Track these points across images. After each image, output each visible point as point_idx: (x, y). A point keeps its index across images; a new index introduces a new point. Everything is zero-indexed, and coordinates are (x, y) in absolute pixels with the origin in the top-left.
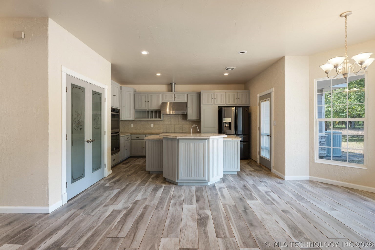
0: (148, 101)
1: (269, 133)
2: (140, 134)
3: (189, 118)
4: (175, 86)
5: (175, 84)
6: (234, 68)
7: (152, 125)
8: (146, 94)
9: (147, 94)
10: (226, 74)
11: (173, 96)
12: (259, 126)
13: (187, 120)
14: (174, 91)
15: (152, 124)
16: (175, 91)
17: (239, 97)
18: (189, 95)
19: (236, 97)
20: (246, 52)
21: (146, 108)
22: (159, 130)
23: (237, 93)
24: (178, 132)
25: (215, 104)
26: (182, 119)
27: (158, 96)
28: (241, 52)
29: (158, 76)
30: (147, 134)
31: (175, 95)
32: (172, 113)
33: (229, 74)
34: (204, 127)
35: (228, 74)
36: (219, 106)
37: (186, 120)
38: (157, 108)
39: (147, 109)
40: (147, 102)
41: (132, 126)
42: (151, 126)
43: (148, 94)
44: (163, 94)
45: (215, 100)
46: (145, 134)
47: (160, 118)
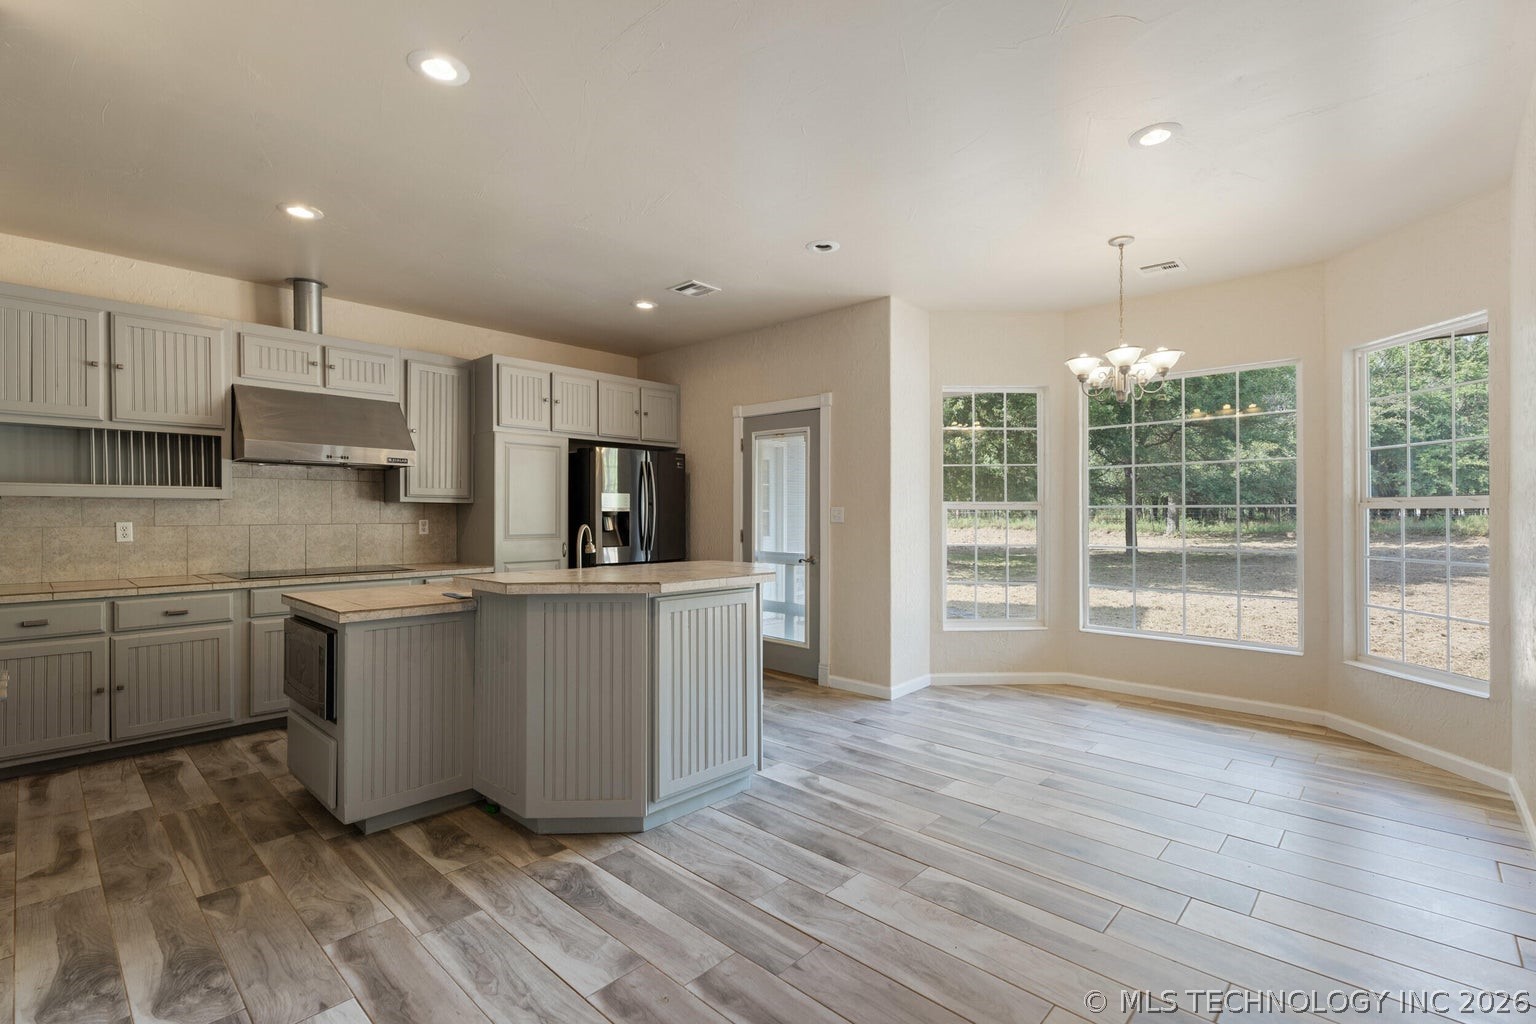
0: (112, 367)
1: (801, 549)
3: (414, 489)
4: (323, 303)
5: (322, 285)
6: (710, 290)
7: (124, 529)
8: (99, 311)
9: (102, 317)
10: (645, 305)
11: (316, 360)
12: (741, 528)
13: (403, 499)
14: (315, 329)
15: (131, 524)
16: (320, 332)
17: (645, 409)
18: (415, 371)
19: (636, 406)
20: (836, 246)
21: (96, 414)
23: (640, 390)
24: (328, 565)
25: (555, 427)
26: (353, 491)
27: (202, 341)
28: (818, 246)
29: (291, 216)
31: (328, 353)
32: (324, 459)
33: (656, 305)
34: (507, 536)
35: (654, 309)
36: (571, 440)
37: (396, 499)
38: (194, 420)
39: (102, 413)
40: (102, 371)
42: (120, 539)
43: (113, 313)
44: (239, 336)
45: (557, 408)
47: (219, 485)
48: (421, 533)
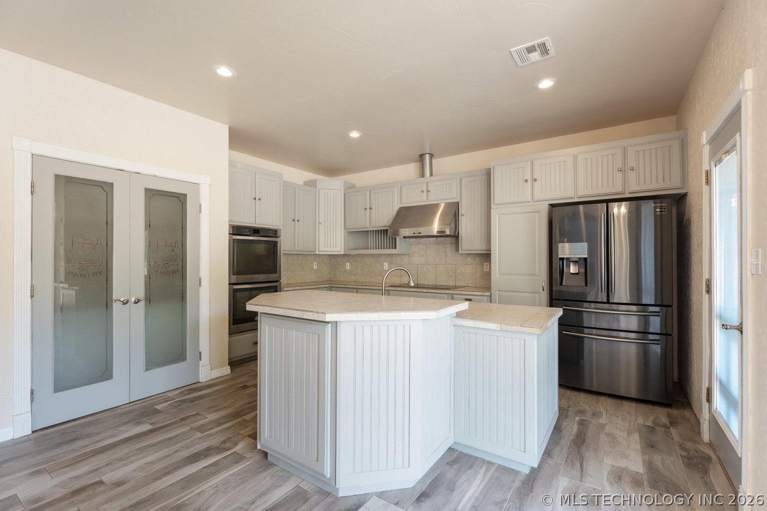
0: (371, 208)
2: (346, 286)
3: (466, 246)
4: (432, 162)
5: (431, 155)
7: (386, 265)
8: (367, 190)
9: (368, 192)
10: (546, 84)
11: (425, 189)
13: (460, 252)
14: (428, 175)
15: (387, 263)
16: (431, 175)
17: (632, 162)
18: (464, 181)
19: (619, 165)
22: (400, 277)
23: (625, 150)
25: (536, 198)
26: (453, 249)
27: (391, 192)
30: (360, 287)
31: (430, 184)
33: (557, 81)
35: (557, 84)
36: (549, 205)
39: (368, 226)
40: (368, 209)
41: (348, 266)
42: (385, 269)
43: (372, 189)
44: (401, 187)
45: (535, 184)
46: (356, 287)
47: (395, 248)
48: (485, 270)
